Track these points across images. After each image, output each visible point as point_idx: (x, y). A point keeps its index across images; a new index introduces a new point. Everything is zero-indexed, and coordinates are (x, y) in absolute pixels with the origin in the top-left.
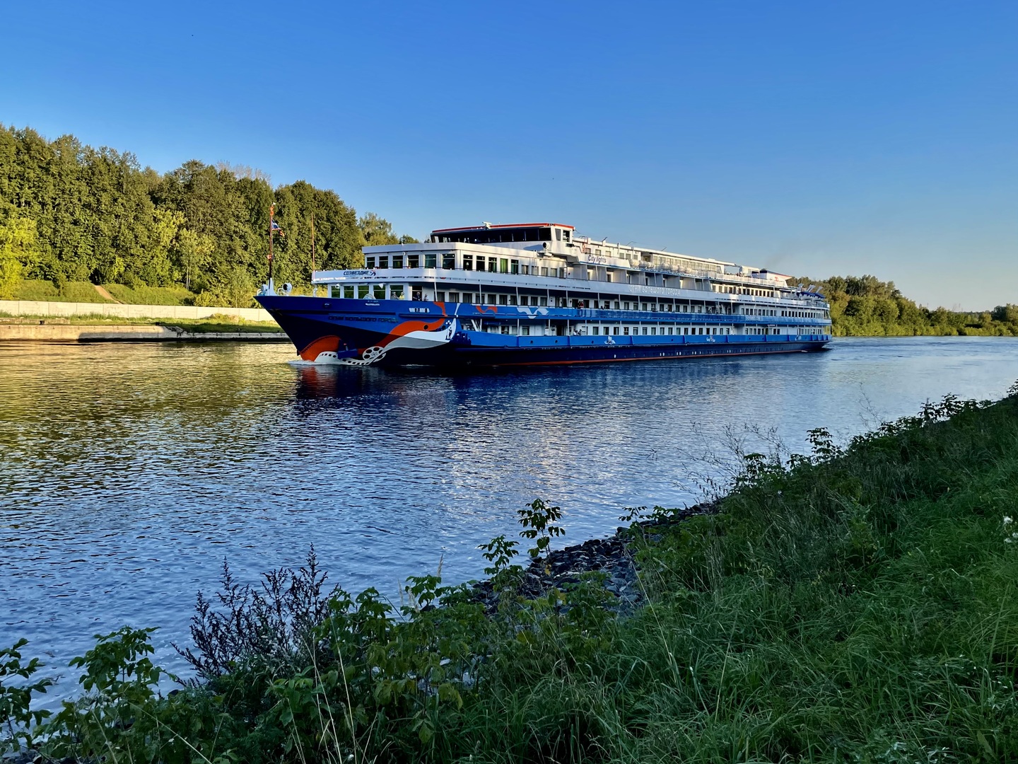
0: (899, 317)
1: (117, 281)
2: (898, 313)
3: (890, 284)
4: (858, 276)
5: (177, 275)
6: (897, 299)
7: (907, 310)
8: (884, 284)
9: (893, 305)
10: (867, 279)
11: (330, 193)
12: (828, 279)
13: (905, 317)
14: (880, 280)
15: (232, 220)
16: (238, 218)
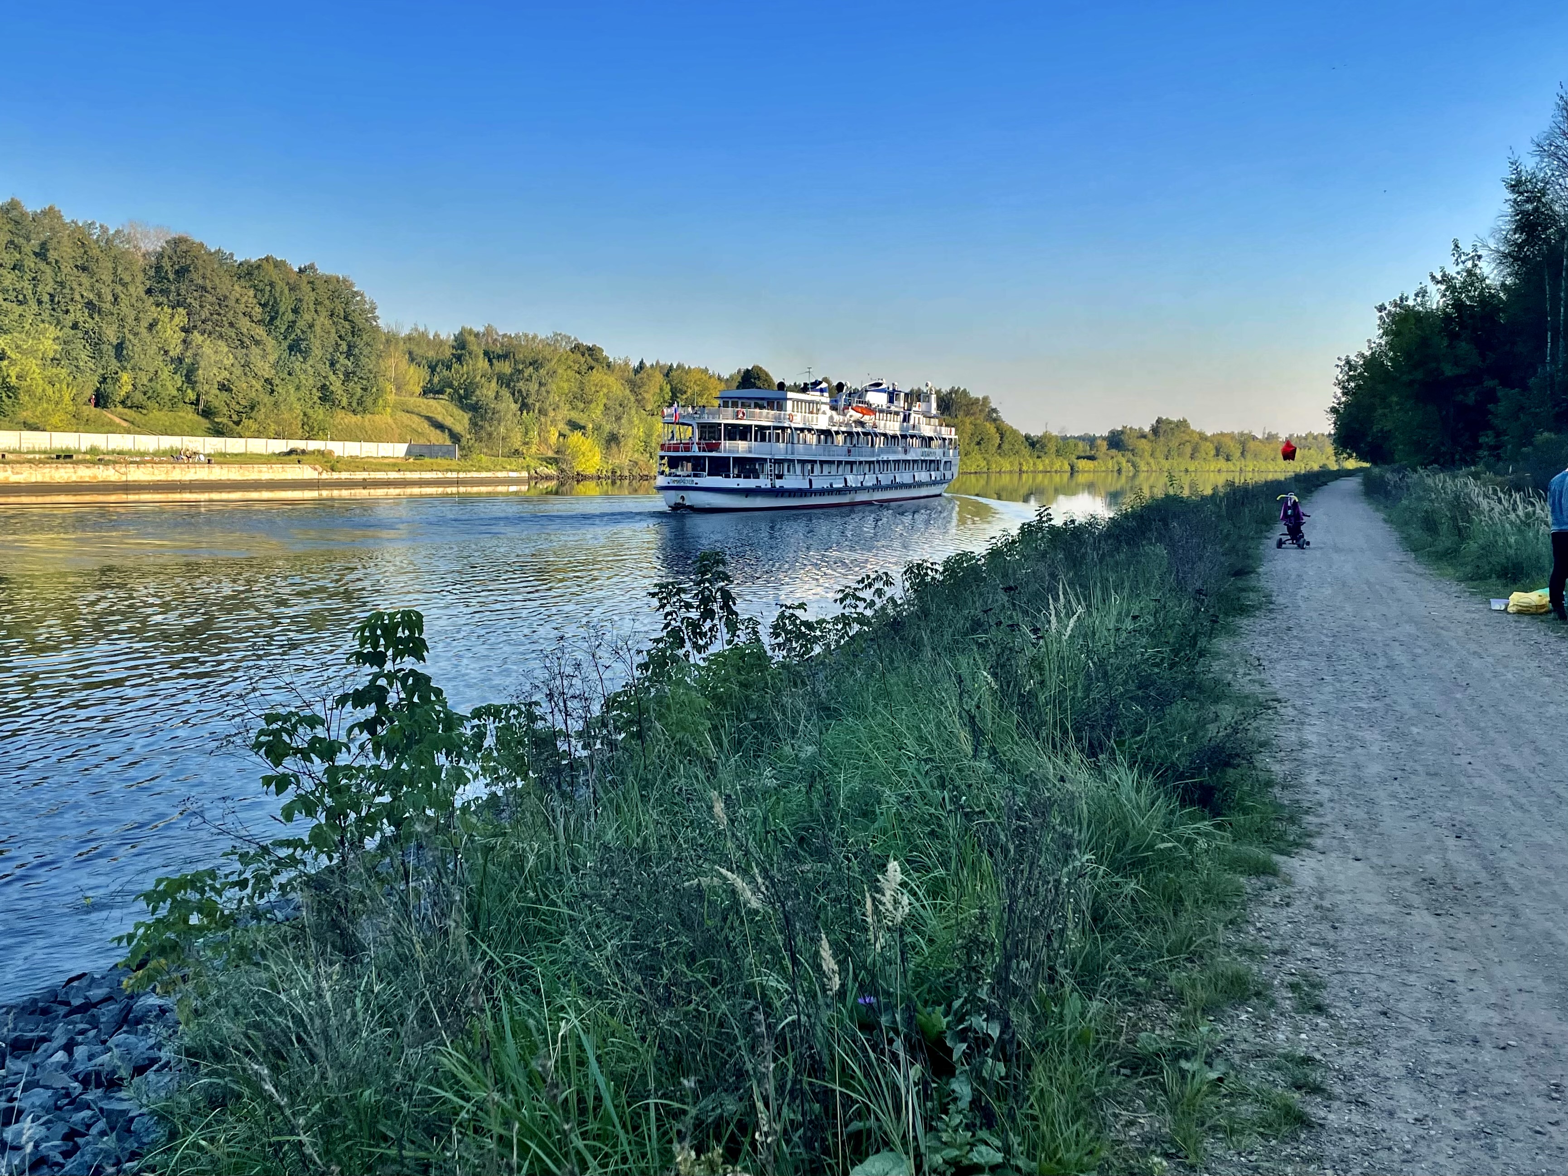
0: (1000, 446)
1: (124, 404)
2: (998, 441)
3: (985, 399)
4: (949, 388)
6: (995, 420)
7: (1008, 437)
8: (977, 399)
9: (993, 430)
10: (956, 392)
13: (1006, 446)
14: (973, 394)
15: (243, 320)
16: (250, 317)
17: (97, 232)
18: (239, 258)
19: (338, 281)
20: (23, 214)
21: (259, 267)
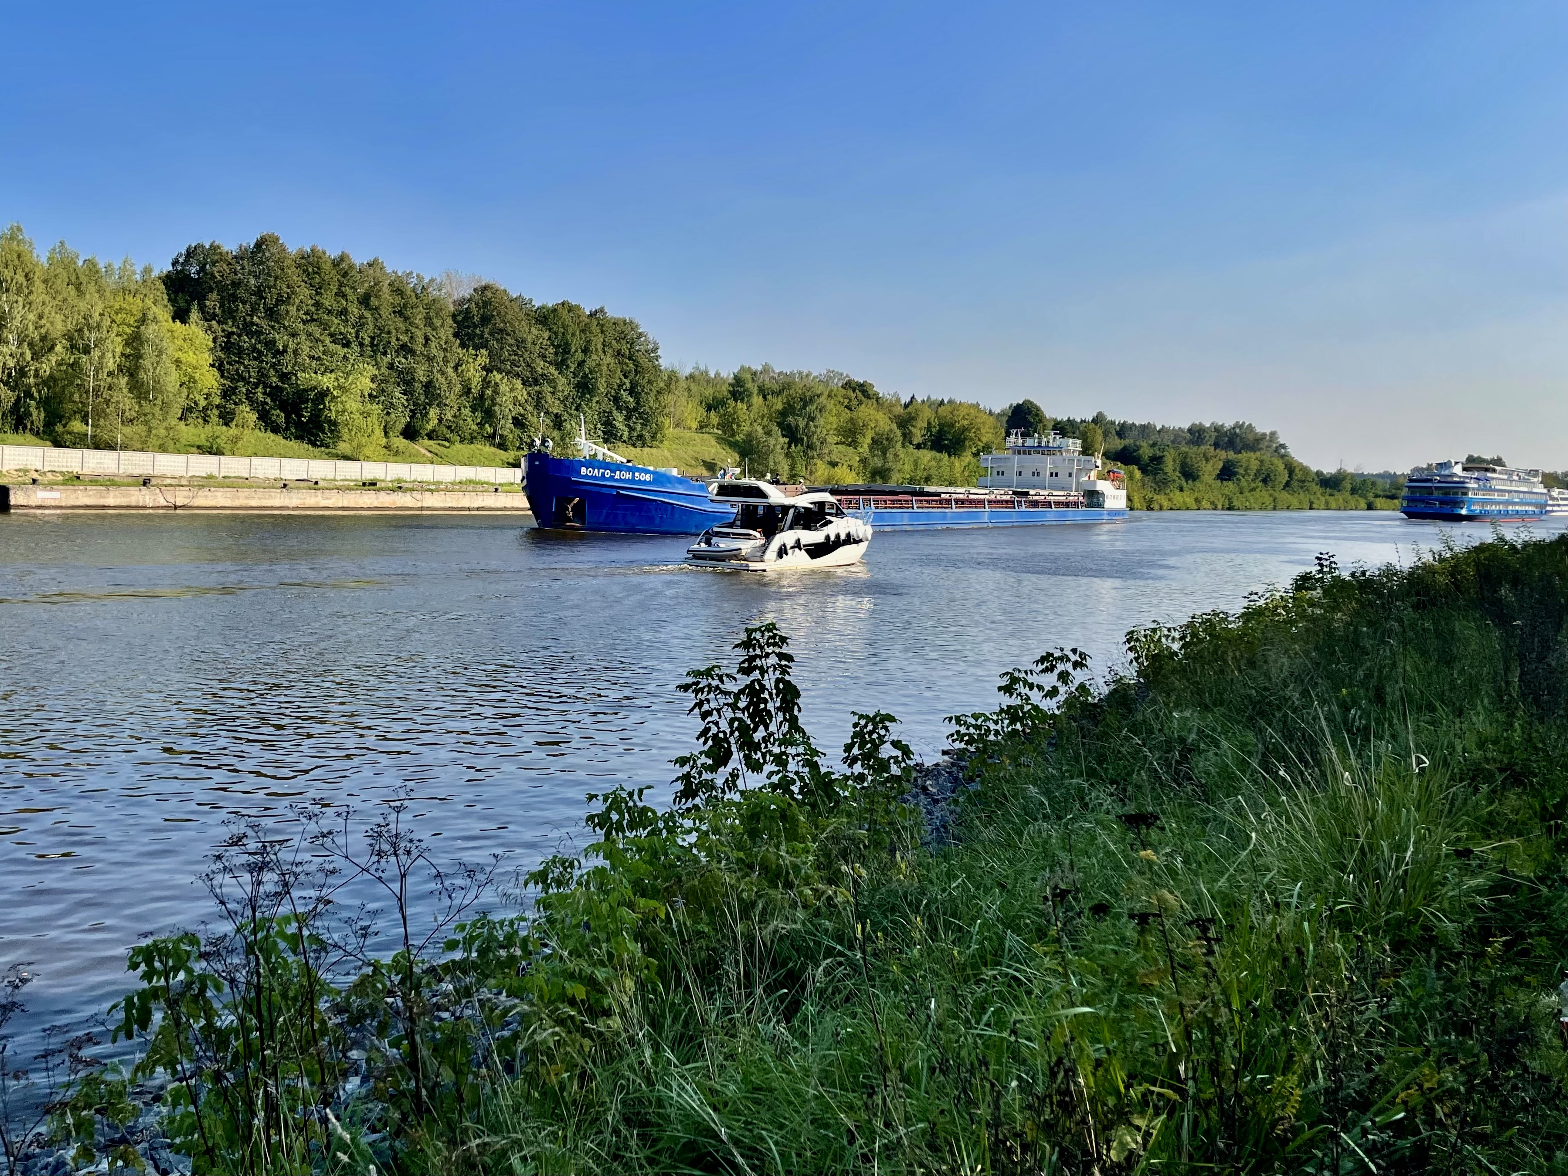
0: (1287, 484)
1: (430, 436)
2: (1287, 478)
3: (1273, 434)
4: (1229, 424)
5: (489, 429)
6: (1283, 456)
7: (1298, 475)
8: (1265, 434)
9: (1279, 466)
10: (1241, 427)
11: (631, 322)
12: (1186, 426)
13: (1294, 484)
14: (1260, 429)
15: (538, 360)
16: (544, 357)
17: (415, 280)
18: (537, 304)
19: (625, 324)
20: (351, 267)
21: (554, 310)
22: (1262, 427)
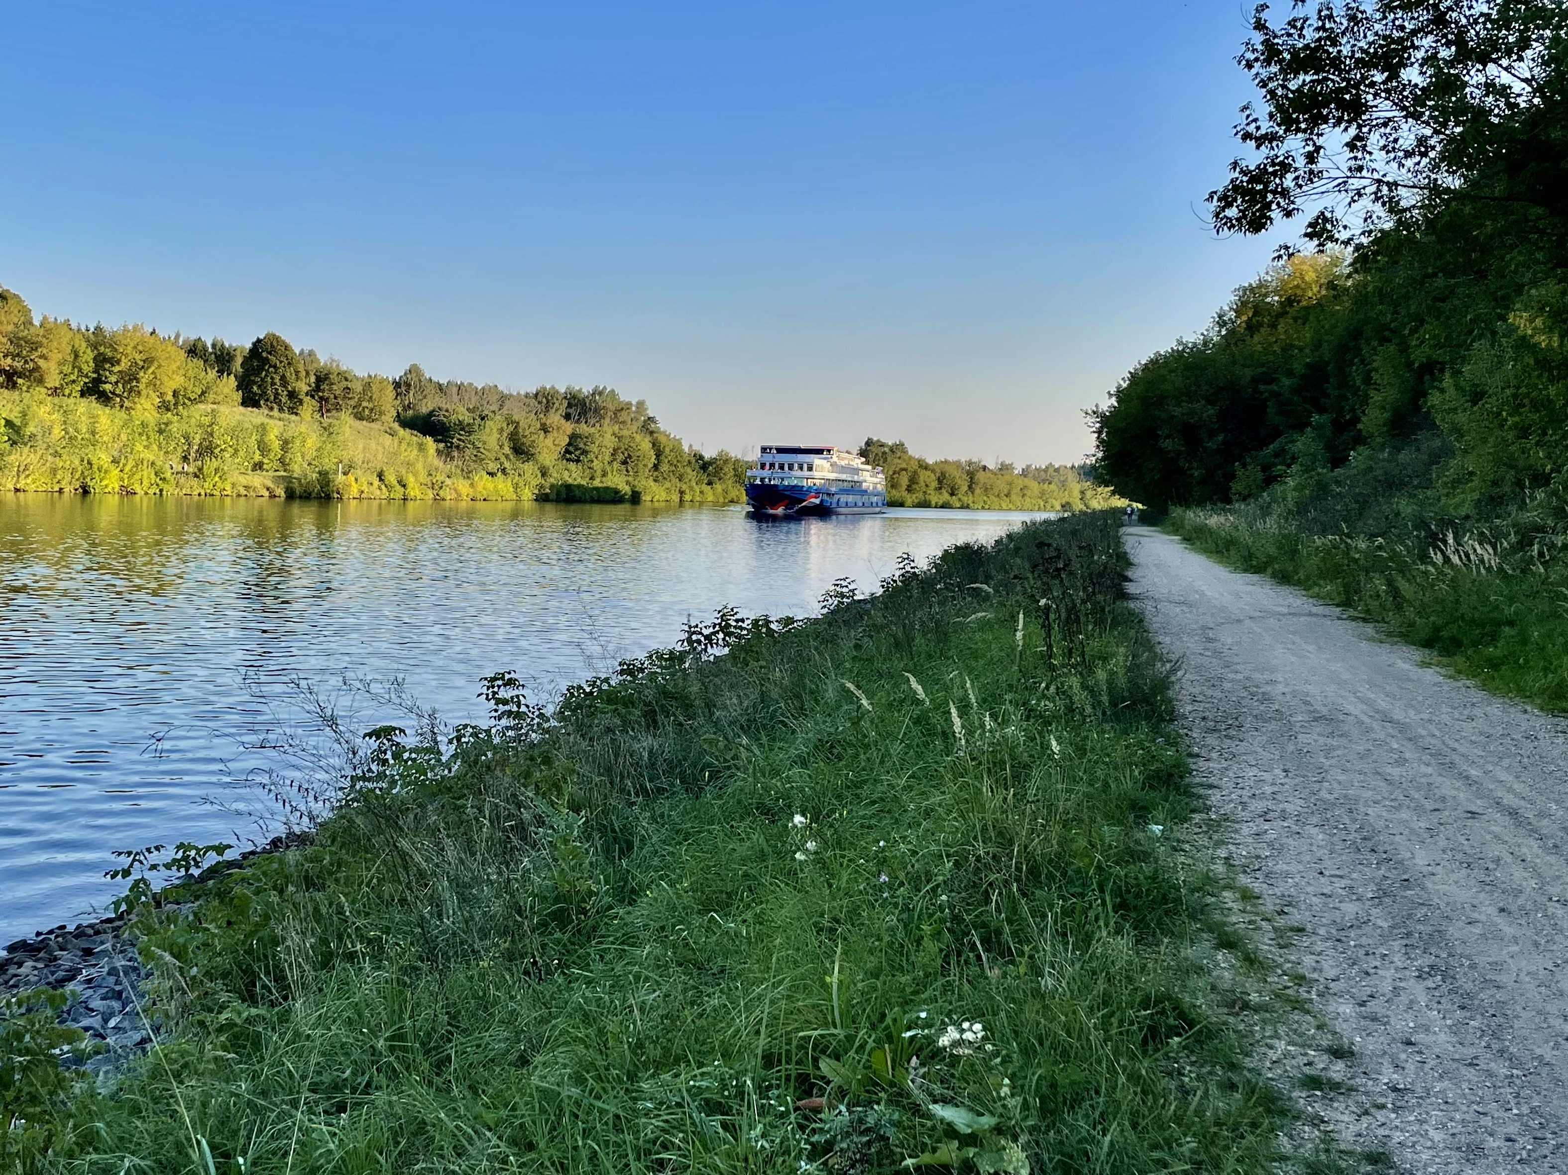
0: (656, 467)
2: (653, 459)
3: (641, 404)
6: (652, 433)
8: (630, 404)
9: (645, 445)
10: (600, 394)
12: (532, 390)
13: (664, 467)
14: (624, 396)
22: (627, 395)
